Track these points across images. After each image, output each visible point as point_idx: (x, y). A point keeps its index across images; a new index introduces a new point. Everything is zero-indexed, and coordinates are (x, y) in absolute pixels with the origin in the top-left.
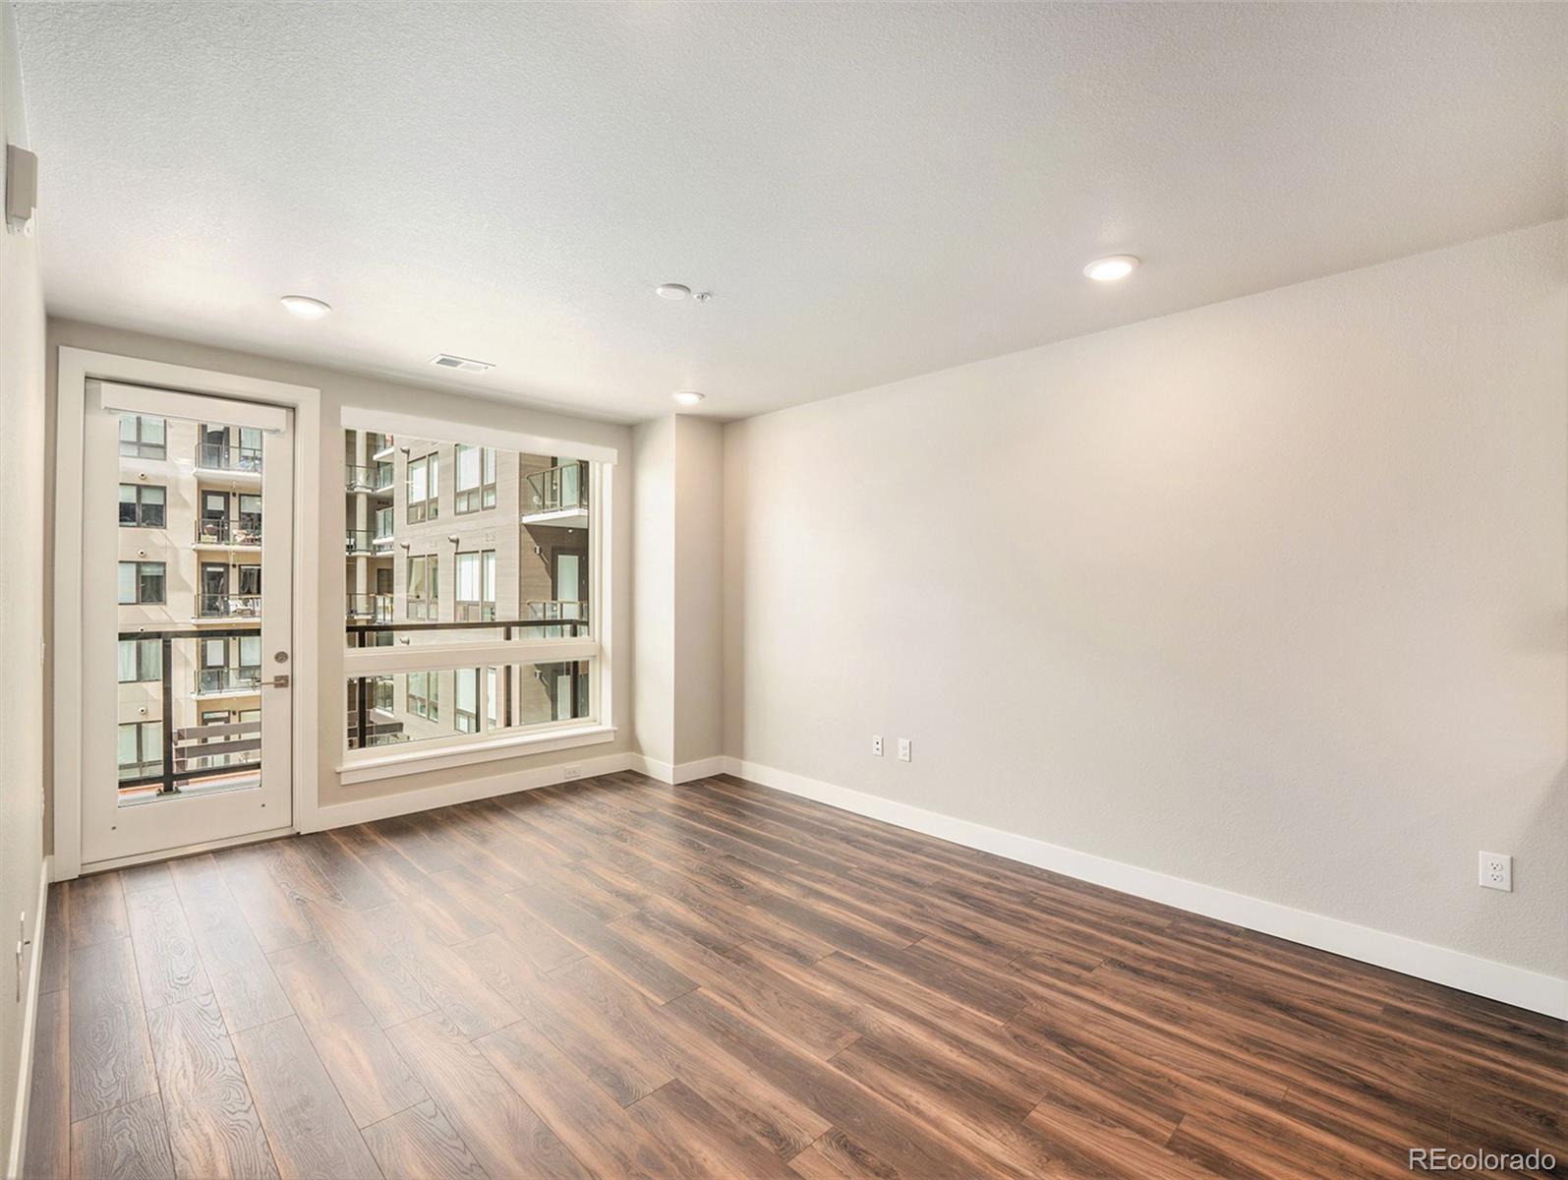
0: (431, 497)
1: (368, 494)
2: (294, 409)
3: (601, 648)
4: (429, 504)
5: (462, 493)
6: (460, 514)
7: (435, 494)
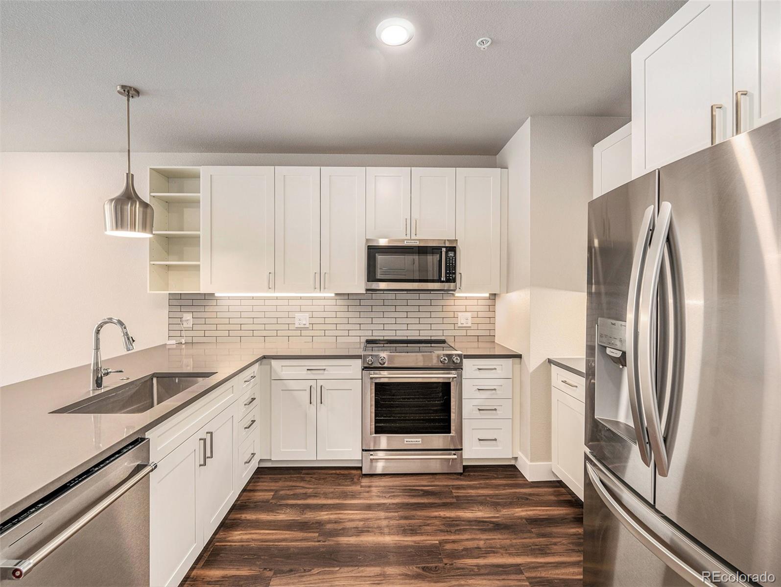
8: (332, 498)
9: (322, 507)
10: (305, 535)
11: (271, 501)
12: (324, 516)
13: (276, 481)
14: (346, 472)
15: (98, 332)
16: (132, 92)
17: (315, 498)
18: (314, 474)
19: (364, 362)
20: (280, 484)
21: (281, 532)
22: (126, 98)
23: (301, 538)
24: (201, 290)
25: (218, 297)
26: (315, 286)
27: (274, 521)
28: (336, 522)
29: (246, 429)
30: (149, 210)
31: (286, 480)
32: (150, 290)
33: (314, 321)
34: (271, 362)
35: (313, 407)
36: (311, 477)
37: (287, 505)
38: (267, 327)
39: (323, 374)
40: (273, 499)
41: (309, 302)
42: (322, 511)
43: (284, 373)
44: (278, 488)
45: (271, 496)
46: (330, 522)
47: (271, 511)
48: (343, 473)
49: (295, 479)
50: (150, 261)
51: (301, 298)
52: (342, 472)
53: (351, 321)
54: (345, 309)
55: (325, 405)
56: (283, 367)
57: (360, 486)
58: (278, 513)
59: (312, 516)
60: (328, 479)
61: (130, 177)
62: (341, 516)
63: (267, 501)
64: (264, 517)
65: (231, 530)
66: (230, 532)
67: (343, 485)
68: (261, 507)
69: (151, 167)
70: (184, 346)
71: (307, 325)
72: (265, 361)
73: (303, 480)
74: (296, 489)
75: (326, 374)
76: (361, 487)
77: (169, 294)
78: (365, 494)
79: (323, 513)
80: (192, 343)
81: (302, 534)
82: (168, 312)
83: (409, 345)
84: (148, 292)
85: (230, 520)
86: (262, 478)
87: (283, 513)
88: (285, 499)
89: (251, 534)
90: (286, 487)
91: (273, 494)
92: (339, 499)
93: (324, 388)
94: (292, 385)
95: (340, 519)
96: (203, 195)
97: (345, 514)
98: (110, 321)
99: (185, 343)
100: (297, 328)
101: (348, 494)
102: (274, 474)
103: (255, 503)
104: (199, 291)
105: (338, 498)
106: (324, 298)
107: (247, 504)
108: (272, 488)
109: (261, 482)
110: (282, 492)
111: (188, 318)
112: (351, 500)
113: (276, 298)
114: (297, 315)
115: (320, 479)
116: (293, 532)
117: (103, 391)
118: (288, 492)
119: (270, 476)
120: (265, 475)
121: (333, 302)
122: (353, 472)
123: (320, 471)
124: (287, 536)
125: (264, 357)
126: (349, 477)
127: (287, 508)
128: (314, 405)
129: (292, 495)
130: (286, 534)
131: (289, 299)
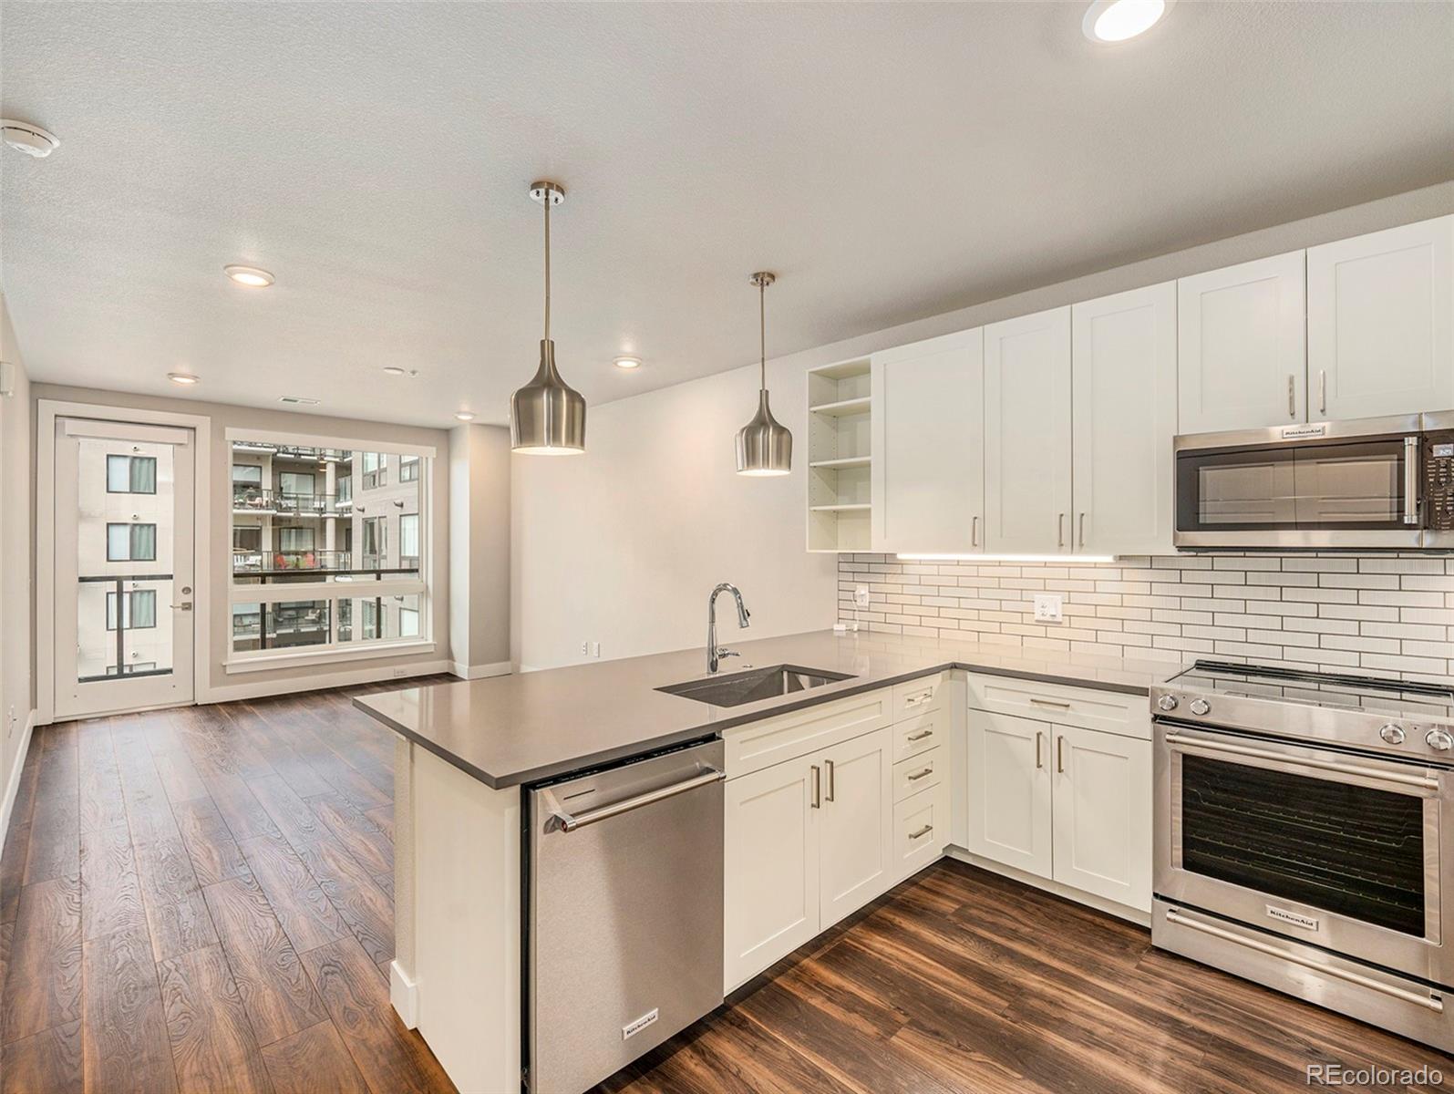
0: (382, 467)
1: (336, 463)
2: (194, 429)
3: (427, 587)
4: (380, 473)
5: (406, 464)
6: (404, 481)
7: (384, 465)
8: (1064, 960)
9: (1036, 966)
10: (985, 994)
11: (951, 918)
12: (1033, 981)
13: (971, 889)
14: (1117, 928)
15: (713, 601)
16: (766, 279)
17: (1030, 945)
18: (1047, 905)
19: (1153, 704)
20: (977, 897)
21: (945, 969)
22: (760, 288)
23: (975, 996)
24: (873, 547)
25: (901, 560)
26: (1060, 541)
27: (942, 949)
28: (1052, 1002)
29: (912, 781)
30: (785, 437)
31: (989, 895)
32: (810, 548)
33: (1071, 610)
34: (966, 677)
35: (1044, 776)
36: (1039, 909)
37: (973, 935)
38: (984, 615)
39: (1064, 714)
40: (953, 914)
41: (1063, 573)
42: (1033, 973)
43: (988, 699)
44: (970, 902)
45: (953, 910)
46: (1040, 996)
47: (943, 932)
48: (1107, 926)
49: (1006, 900)
50: (810, 505)
51: (1045, 565)
52: (1107, 924)
53: (1157, 615)
54: (1145, 588)
55: (1067, 776)
56: (989, 690)
57: (1135, 965)
58: (953, 939)
59: (1011, 971)
60: (1069, 925)
61: (764, 395)
62: (1067, 998)
63: (943, 915)
64: (928, 934)
65: (872, 931)
66: (870, 933)
67: (1098, 948)
68: (931, 919)
69: (811, 370)
70: (856, 635)
71: (1059, 618)
72: (957, 673)
73: (1020, 907)
74: (1001, 916)
75: (1068, 717)
76: (1137, 968)
77: (839, 554)
78: (1140, 983)
79: (1033, 976)
80: (869, 631)
81: (979, 990)
82: (836, 581)
83: (1250, 678)
84: (808, 551)
85: (878, 917)
86: (950, 876)
87: (963, 945)
88: (973, 924)
89: (897, 949)
90: (986, 907)
91: (957, 907)
92: (1077, 968)
93: (1067, 742)
94: (1007, 725)
95: (1064, 1002)
96: (875, 400)
97: (1079, 998)
98: (723, 587)
99: (859, 630)
100: (1037, 621)
101: (1102, 967)
102: (972, 879)
103: (924, 909)
104: (870, 549)
105: (1075, 964)
106: (1095, 566)
107: (911, 905)
108: (959, 898)
109: (946, 882)
110: (974, 912)
111: (863, 592)
112: (1101, 980)
113: (997, 564)
114: (1038, 597)
115: (1053, 918)
116: (964, 980)
117: (717, 675)
118: (984, 916)
119: (964, 878)
120: (956, 873)
121: (1115, 574)
122: (1133, 933)
123: (1060, 905)
124: (952, 980)
125: (954, 666)
126: (1117, 939)
127: (971, 938)
128: (1045, 771)
129: (988, 922)
130: (952, 976)
131: (1022, 566)
